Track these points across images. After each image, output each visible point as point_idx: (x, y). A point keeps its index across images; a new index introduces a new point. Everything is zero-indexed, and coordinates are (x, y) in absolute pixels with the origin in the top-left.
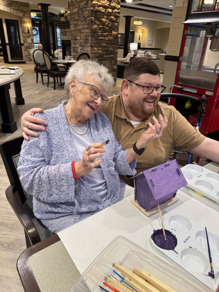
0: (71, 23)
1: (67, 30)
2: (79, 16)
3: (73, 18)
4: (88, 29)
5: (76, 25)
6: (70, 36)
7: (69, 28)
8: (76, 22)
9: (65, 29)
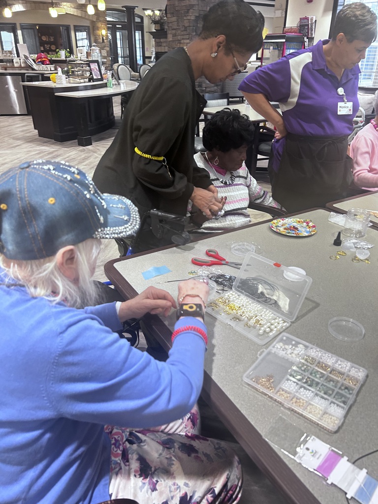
0: (169, 32)
1: (162, 40)
2: (178, 26)
3: (171, 27)
4: (188, 39)
5: (174, 35)
6: (166, 48)
7: (166, 38)
8: (174, 31)
9: (160, 39)
